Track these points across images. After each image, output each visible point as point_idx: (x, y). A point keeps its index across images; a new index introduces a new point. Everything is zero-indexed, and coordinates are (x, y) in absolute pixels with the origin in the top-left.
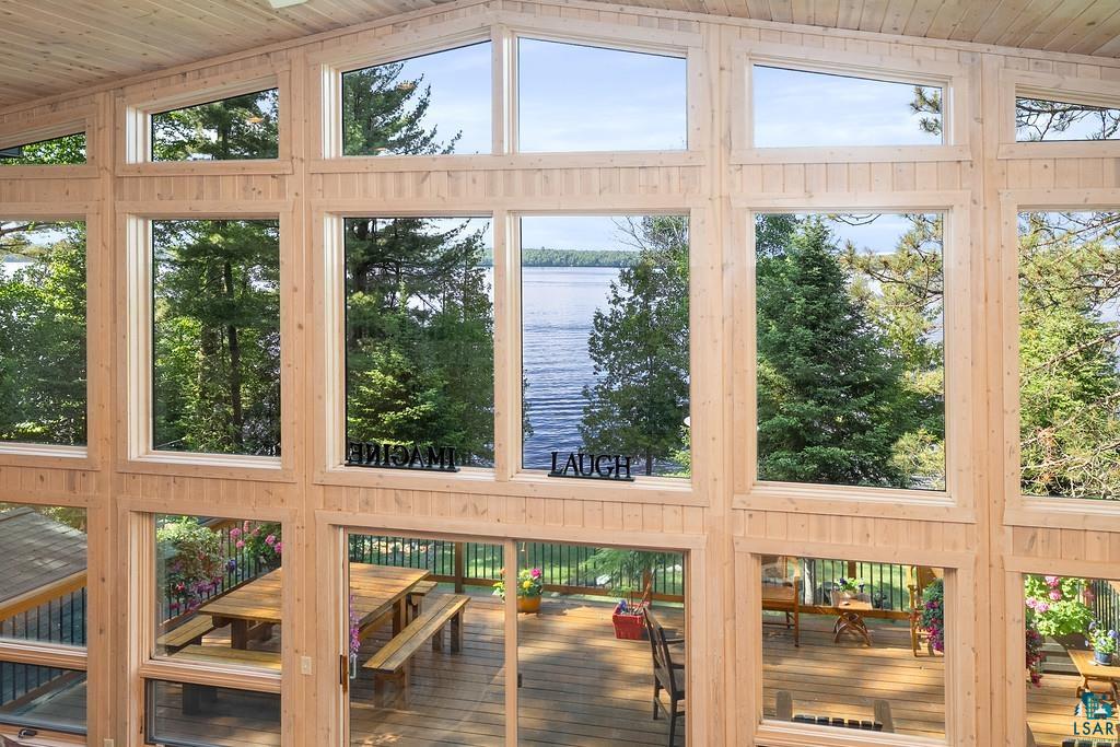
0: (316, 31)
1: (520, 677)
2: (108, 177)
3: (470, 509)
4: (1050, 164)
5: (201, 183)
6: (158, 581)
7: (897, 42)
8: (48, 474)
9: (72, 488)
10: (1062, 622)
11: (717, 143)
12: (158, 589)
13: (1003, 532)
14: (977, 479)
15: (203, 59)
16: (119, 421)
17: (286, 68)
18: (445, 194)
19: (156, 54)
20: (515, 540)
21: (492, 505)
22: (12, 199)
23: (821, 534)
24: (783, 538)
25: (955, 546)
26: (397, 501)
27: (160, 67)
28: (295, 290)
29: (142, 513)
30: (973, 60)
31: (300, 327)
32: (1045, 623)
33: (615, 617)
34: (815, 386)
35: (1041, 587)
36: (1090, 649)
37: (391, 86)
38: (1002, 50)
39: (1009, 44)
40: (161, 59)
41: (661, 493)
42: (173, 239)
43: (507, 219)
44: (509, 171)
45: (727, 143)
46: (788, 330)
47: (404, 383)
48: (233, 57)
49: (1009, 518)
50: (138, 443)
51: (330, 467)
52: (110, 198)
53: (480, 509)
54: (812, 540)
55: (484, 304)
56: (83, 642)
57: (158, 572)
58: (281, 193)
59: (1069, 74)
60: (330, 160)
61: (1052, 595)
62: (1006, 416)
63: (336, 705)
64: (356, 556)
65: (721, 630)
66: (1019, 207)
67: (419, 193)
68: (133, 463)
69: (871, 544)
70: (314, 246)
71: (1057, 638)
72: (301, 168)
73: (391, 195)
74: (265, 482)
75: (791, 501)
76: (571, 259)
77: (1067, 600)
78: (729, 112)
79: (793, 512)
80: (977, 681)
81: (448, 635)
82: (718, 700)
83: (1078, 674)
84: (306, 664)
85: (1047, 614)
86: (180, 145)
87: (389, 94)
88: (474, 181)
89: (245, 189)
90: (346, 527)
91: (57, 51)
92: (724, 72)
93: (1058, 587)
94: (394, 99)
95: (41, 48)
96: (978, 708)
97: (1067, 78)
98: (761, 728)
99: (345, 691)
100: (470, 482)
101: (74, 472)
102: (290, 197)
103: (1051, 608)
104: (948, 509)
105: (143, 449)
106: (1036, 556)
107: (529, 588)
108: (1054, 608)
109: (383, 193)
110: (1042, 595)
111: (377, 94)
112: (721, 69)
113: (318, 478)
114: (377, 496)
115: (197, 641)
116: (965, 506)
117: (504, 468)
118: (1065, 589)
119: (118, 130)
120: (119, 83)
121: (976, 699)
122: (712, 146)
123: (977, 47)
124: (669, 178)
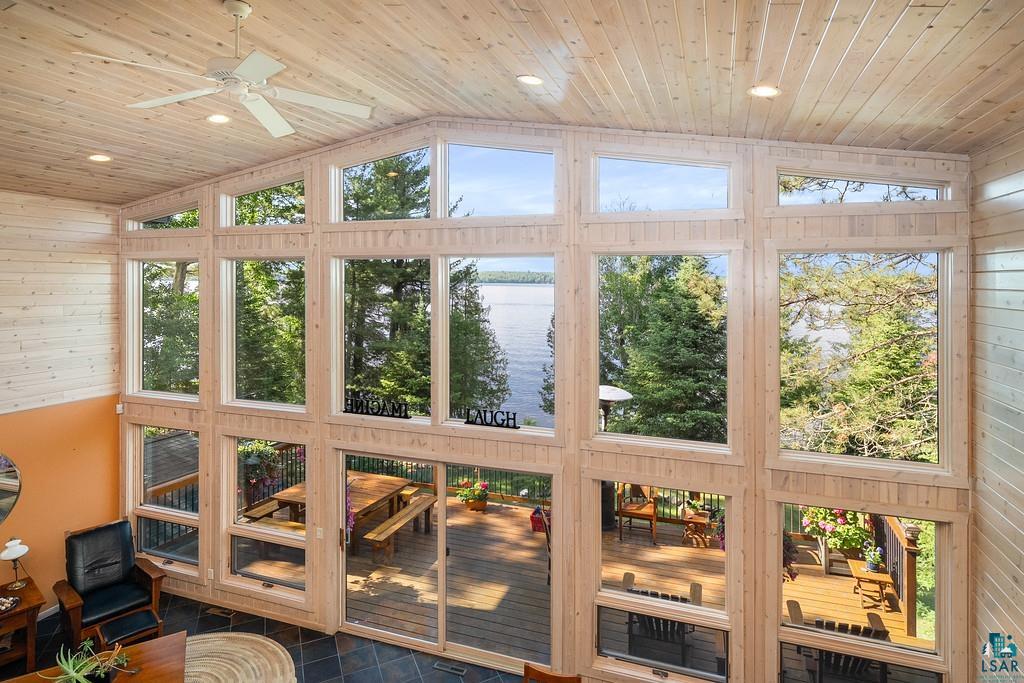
0: (326, 145)
1: (448, 550)
2: (210, 235)
3: (416, 442)
4: (802, 221)
5: (261, 239)
6: (239, 477)
7: (693, 140)
8: (178, 411)
9: (191, 420)
10: (845, 539)
11: (572, 209)
12: (239, 483)
13: (764, 473)
14: (747, 436)
15: (261, 164)
16: (216, 381)
17: (309, 167)
18: (402, 244)
19: (234, 162)
20: (444, 463)
21: (429, 440)
22: (159, 249)
23: (639, 469)
24: (614, 470)
25: (730, 481)
26: (373, 435)
27: (238, 169)
28: (314, 303)
29: (230, 437)
30: (746, 150)
31: (317, 326)
32: (834, 540)
33: (532, 517)
34: (695, 369)
35: (831, 514)
36: (863, 559)
37: (418, 168)
38: (767, 142)
39: (770, 139)
40: (236, 164)
41: (534, 437)
42: (283, 268)
43: (440, 260)
44: (441, 229)
45: (578, 208)
46: (677, 329)
47: (422, 360)
48: (280, 161)
49: (769, 464)
50: (227, 395)
51: (334, 413)
52: (211, 247)
53: (422, 443)
54: (634, 472)
55: (478, 309)
56: (197, 511)
57: (239, 472)
58: (306, 244)
59: (816, 158)
60: (336, 224)
61: (839, 520)
62: (767, 394)
63: (337, 558)
64: (349, 467)
65: (572, 529)
66: (779, 250)
67: (386, 243)
68: (223, 406)
69: (672, 477)
70: (325, 277)
71: (841, 550)
72: (318, 229)
73: (370, 245)
74: (297, 421)
75: (618, 445)
76: (548, 279)
77: (851, 524)
78: (580, 189)
79: (621, 453)
80: (745, 573)
81: (423, 521)
82: (570, 573)
83: (852, 576)
84: (320, 532)
85: (834, 533)
86: (287, 209)
87: (417, 173)
88: (419, 236)
89: (286, 242)
90: (343, 450)
91: (176, 163)
92: (577, 163)
93: (843, 515)
94: (421, 175)
95: (167, 162)
96: (745, 592)
97: (814, 161)
98: (599, 593)
99: (342, 549)
100: (415, 425)
101: (193, 411)
102: (311, 247)
103: (838, 529)
104: (725, 456)
105: (230, 399)
106: (788, 491)
107: (479, 495)
108: (839, 529)
109: (375, 243)
110: (831, 520)
111: (409, 173)
112: (575, 161)
113: (327, 419)
114: (361, 432)
115: (270, 515)
116: (737, 454)
117: (436, 418)
118: (849, 516)
119: (216, 207)
120: (216, 179)
121: (744, 586)
122: (569, 212)
123: (749, 140)
124: (541, 232)
